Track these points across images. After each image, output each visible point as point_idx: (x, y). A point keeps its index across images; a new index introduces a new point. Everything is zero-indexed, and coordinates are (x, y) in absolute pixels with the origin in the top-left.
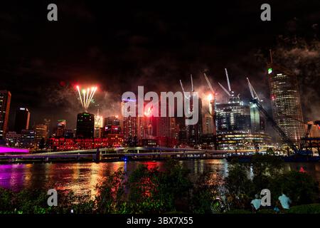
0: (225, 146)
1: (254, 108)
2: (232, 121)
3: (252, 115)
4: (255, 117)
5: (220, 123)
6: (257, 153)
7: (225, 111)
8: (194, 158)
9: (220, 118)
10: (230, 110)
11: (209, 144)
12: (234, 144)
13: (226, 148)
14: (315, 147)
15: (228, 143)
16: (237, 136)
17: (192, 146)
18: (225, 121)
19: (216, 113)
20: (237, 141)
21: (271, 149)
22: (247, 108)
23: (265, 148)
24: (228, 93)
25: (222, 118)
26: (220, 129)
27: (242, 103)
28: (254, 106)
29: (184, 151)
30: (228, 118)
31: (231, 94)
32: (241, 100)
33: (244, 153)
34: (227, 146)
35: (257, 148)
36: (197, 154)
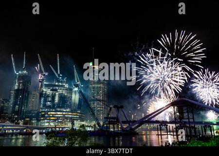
0: (47, 122)
1: (75, 91)
2: (57, 100)
3: (73, 96)
4: (75, 98)
5: (45, 101)
6: (73, 129)
7: (52, 90)
8: (12, 134)
9: (46, 97)
10: (56, 90)
11: (31, 119)
12: (55, 120)
13: (47, 124)
14: (112, 124)
15: (50, 119)
16: (59, 113)
17: (12, 122)
18: (50, 99)
19: (43, 91)
20: (58, 118)
21: (83, 125)
22: (70, 90)
23: (79, 124)
24: (57, 76)
25: (48, 96)
26: (45, 105)
27: (67, 86)
28: (76, 89)
29: (3, 126)
30: (53, 97)
31: (59, 76)
32: (66, 83)
33: (63, 128)
34: (49, 122)
35: (73, 124)
36: (17, 129)
